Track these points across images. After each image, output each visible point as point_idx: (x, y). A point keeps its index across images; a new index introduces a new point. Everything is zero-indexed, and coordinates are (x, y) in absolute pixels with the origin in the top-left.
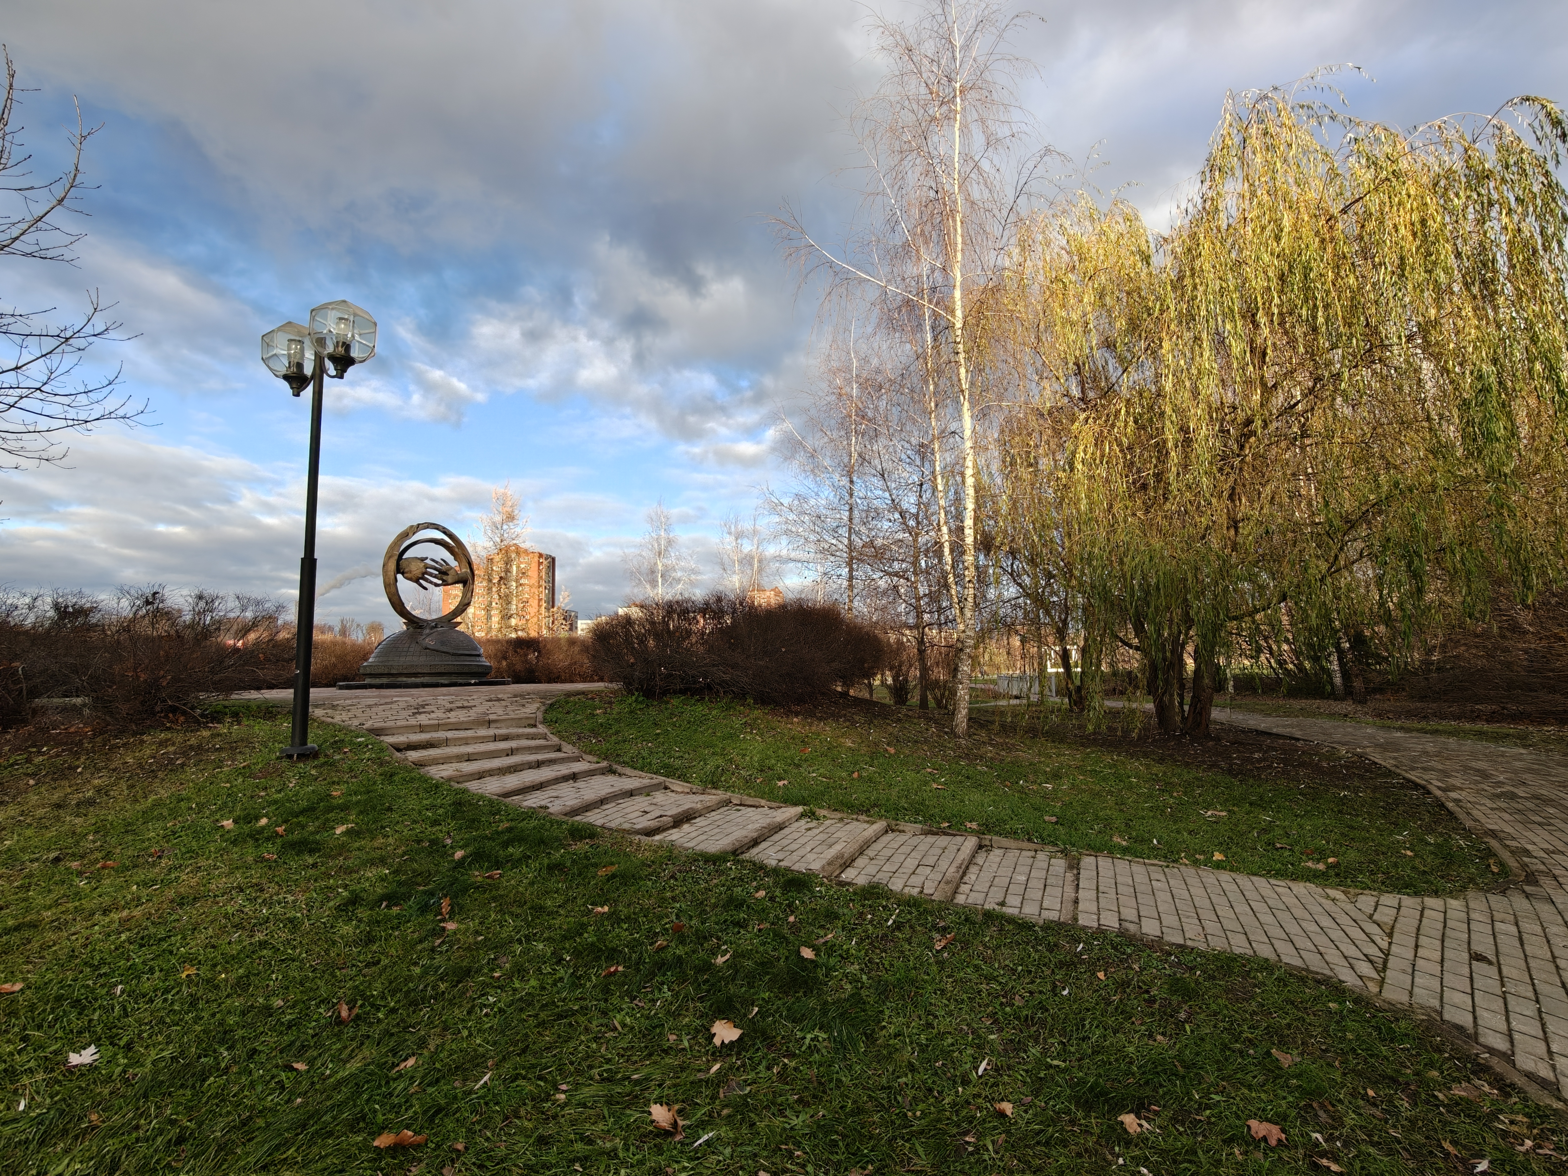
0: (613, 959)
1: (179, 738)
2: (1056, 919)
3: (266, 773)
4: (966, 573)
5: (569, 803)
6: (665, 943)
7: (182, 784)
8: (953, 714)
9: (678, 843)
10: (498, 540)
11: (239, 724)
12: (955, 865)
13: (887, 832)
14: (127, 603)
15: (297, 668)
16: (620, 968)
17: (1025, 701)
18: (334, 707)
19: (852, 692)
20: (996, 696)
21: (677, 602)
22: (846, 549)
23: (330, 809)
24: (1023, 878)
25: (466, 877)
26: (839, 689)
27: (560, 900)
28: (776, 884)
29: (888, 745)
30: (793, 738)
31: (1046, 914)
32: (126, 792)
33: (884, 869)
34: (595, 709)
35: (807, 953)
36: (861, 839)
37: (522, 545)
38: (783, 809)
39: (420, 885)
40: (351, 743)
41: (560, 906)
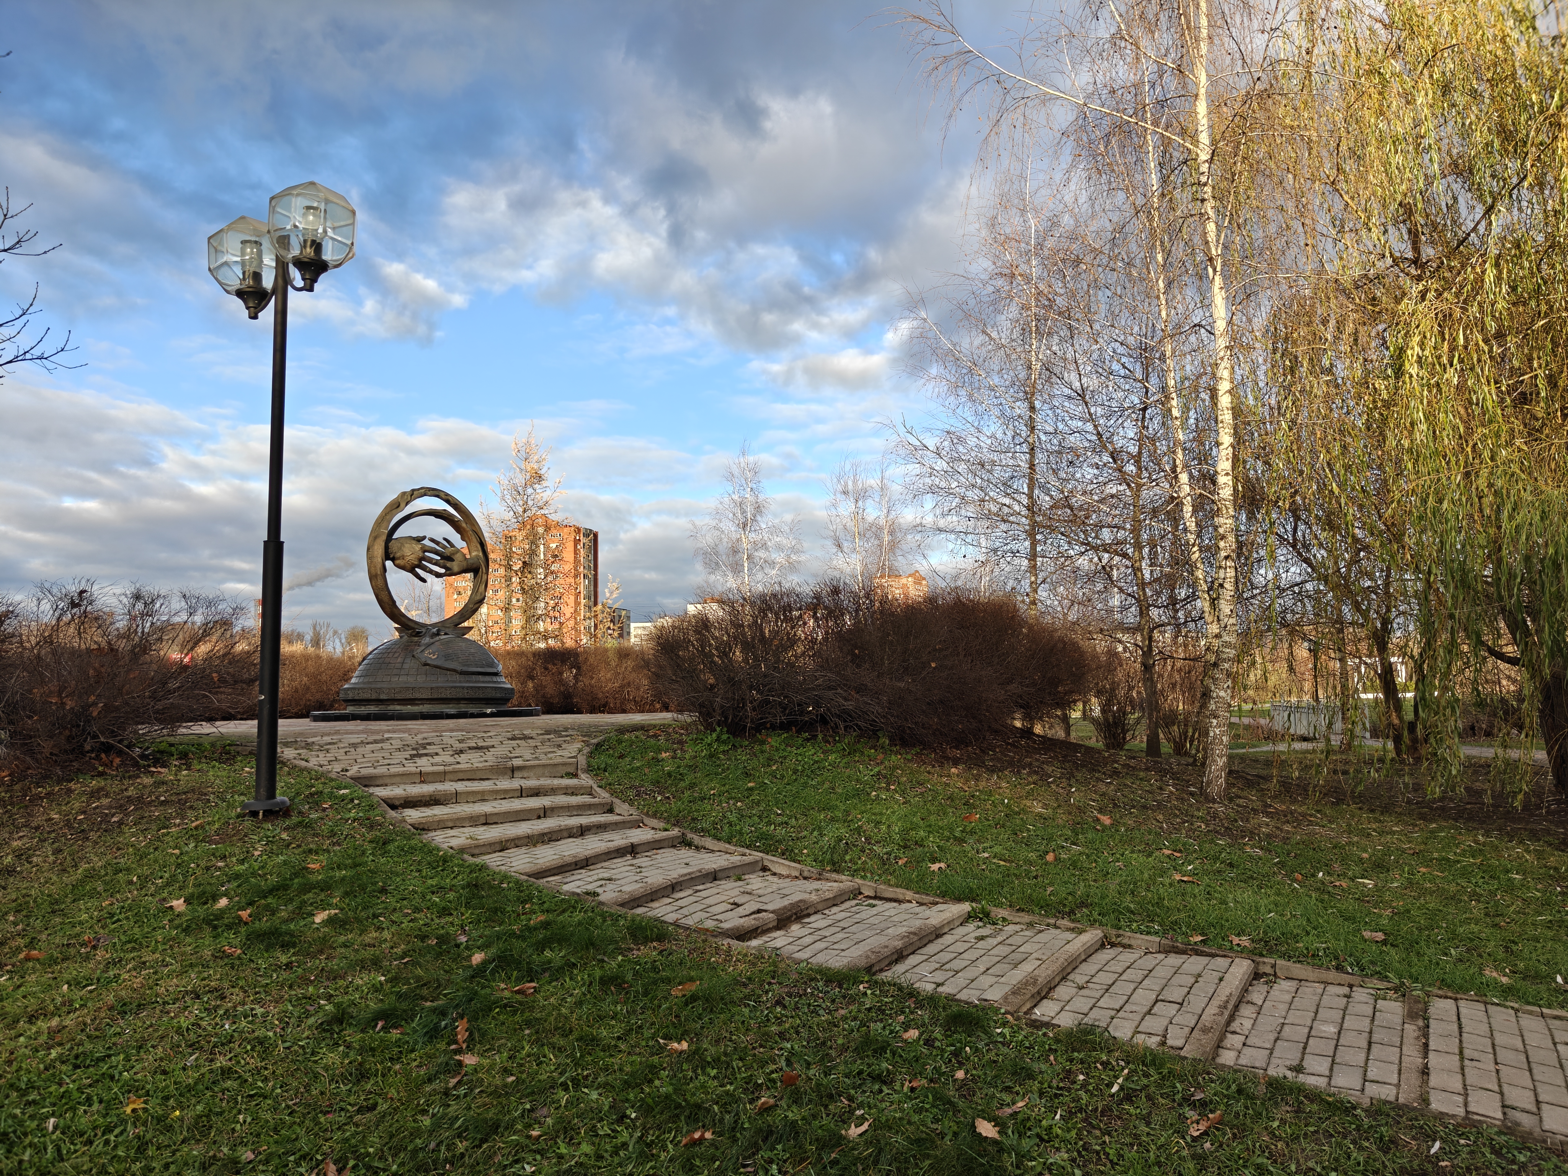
0: (697, 1120)
1: (114, 786)
2: (1392, 1098)
3: (223, 836)
4: (1222, 544)
5: (627, 888)
6: (772, 1101)
7: (119, 849)
8: (1203, 764)
9: (785, 952)
10: (520, 510)
11: (189, 768)
12: (1215, 1002)
13: (1103, 946)
14: (48, 606)
15: (261, 693)
16: (708, 1135)
17: (1321, 745)
18: (308, 746)
19: (1038, 729)
20: (1271, 736)
21: (774, 595)
22: (1024, 512)
23: (307, 888)
24: (1332, 1029)
25: (488, 991)
26: (1018, 724)
27: (618, 1031)
28: (934, 1021)
29: (1100, 811)
30: (951, 798)
31: (1372, 1090)
32: (52, 858)
33: (1100, 1004)
34: (660, 751)
35: (986, 1129)
36: (1061, 959)
37: (554, 517)
38: (940, 907)
39: (426, 1000)
40: (331, 796)
41: (619, 1038)
